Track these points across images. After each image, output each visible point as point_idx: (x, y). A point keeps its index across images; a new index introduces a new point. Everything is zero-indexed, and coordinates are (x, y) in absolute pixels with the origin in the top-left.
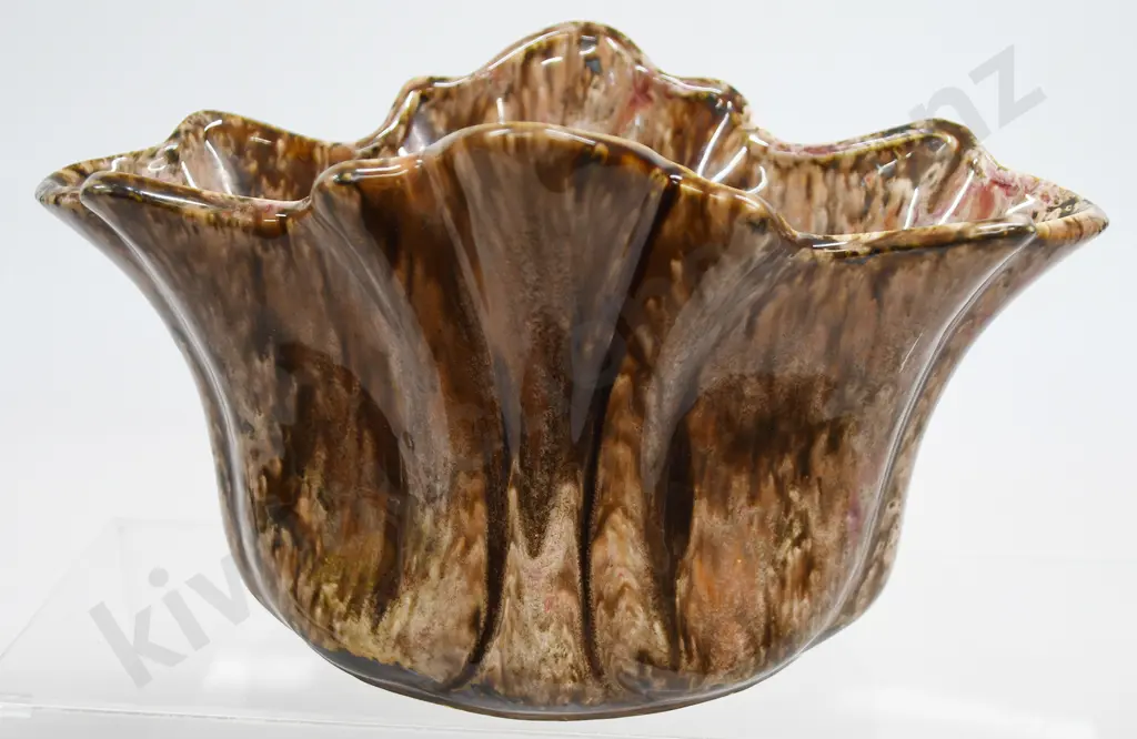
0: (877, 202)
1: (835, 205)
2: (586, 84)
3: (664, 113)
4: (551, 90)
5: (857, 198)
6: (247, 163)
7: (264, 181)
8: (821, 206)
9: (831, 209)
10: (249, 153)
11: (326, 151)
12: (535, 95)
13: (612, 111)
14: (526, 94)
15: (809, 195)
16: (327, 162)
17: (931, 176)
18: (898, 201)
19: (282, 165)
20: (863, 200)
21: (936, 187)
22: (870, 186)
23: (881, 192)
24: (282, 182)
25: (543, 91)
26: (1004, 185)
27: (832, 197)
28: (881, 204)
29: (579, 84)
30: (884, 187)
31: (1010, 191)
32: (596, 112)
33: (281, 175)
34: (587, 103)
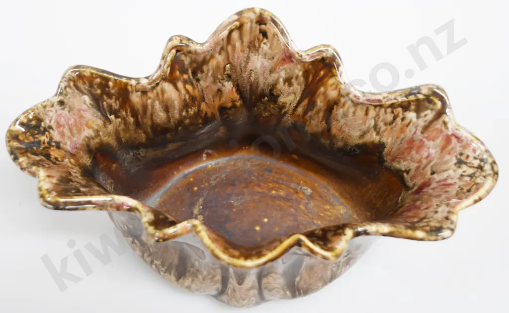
0: (399, 120)
1: (379, 118)
2: (260, 42)
3: (299, 66)
4: (242, 42)
5: (390, 117)
6: (96, 90)
7: (105, 97)
8: (372, 118)
9: (377, 119)
10: (96, 86)
11: (133, 87)
12: (234, 47)
13: (273, 58)
14: (230, 48)
15: (367, 114)
16: (134, 90)
17: (426, 116)
18: (408, 121)
19: (113, 91)
20: (392, 118)
21: (427, 123)
22: (396, 113)
23: (401, 116)
24: (114, 97)
25: (238, 44)
26: (458, 138)
27: (378, 115)
28: (400, 121)
29: (257, 40)
30: (403, 114)
31: (459, 141)
32: (265, 55)
33: (113, 95)
34: (260, 50)
